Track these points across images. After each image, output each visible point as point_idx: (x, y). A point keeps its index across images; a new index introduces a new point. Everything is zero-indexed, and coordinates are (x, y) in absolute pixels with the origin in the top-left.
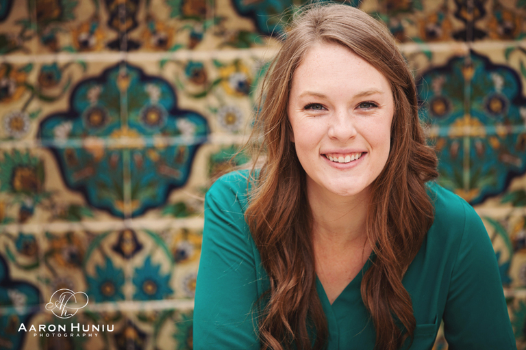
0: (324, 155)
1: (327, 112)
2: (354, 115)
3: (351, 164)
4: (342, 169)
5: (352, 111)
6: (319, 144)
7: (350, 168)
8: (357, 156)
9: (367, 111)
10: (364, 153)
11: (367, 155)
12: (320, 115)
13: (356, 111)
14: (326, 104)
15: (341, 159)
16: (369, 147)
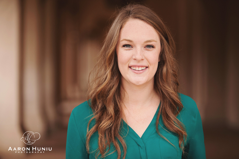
0: (130, 67)
1: (132, 48)
2: (144, 51)
3: (141, 71)
4: (137, 73)
5: (143, 48)
6: (129, 62)
7: (140, 73)
8: (144, 68)
9: (150, 49)
10: (147, 67)
11: (148, 68)
12: (129, 50)
13: (145, 49)
14: (133, 45)
15: (137, 69)
16: (149, 65)
